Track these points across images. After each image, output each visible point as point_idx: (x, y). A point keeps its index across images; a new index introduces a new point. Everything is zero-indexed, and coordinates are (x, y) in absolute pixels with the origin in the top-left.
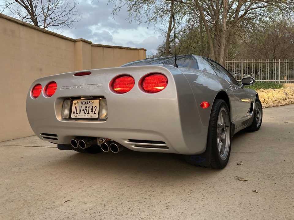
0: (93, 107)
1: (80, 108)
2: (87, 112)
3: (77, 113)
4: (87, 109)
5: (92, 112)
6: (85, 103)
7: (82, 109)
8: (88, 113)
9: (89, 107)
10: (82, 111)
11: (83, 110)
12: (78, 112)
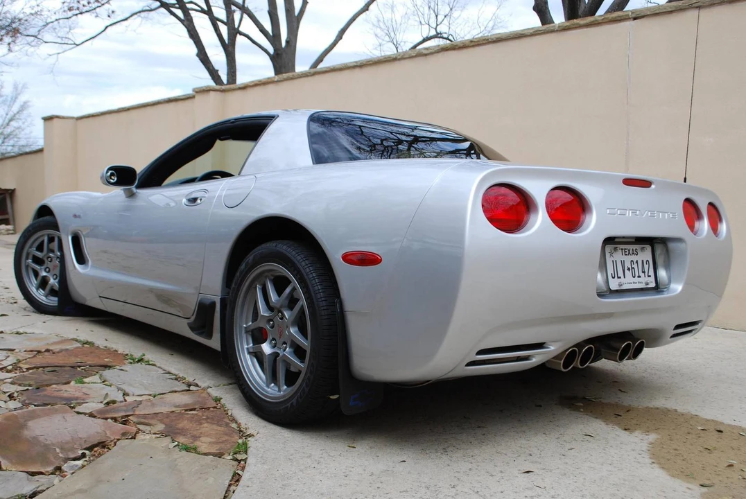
0: (643, 261)
1: (623, 263)
2: (637, 275)
3: (620, 278)
4: (635, 266)
5: (644, 272)
6: (629, 253)
7: (626, 268)
8: (639, 277)
9: (637, 262)
10: (626, 271)
11: (629, 269)
12: (621, 274)
